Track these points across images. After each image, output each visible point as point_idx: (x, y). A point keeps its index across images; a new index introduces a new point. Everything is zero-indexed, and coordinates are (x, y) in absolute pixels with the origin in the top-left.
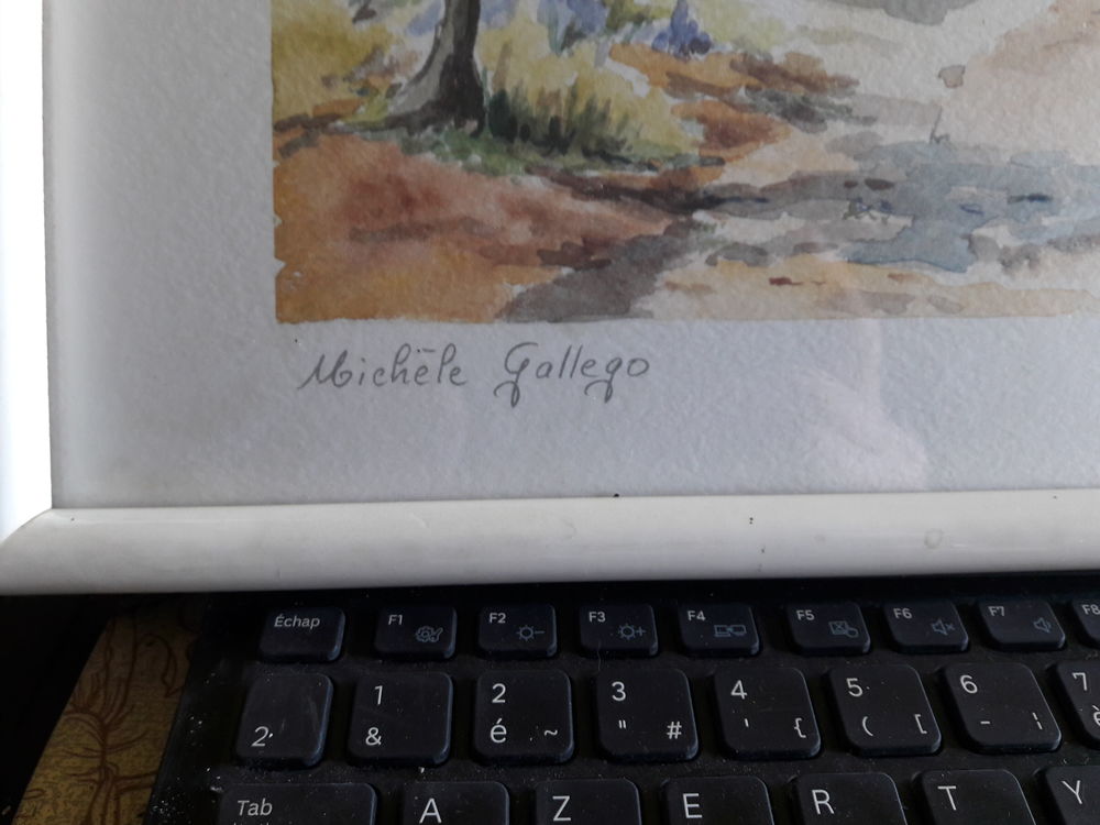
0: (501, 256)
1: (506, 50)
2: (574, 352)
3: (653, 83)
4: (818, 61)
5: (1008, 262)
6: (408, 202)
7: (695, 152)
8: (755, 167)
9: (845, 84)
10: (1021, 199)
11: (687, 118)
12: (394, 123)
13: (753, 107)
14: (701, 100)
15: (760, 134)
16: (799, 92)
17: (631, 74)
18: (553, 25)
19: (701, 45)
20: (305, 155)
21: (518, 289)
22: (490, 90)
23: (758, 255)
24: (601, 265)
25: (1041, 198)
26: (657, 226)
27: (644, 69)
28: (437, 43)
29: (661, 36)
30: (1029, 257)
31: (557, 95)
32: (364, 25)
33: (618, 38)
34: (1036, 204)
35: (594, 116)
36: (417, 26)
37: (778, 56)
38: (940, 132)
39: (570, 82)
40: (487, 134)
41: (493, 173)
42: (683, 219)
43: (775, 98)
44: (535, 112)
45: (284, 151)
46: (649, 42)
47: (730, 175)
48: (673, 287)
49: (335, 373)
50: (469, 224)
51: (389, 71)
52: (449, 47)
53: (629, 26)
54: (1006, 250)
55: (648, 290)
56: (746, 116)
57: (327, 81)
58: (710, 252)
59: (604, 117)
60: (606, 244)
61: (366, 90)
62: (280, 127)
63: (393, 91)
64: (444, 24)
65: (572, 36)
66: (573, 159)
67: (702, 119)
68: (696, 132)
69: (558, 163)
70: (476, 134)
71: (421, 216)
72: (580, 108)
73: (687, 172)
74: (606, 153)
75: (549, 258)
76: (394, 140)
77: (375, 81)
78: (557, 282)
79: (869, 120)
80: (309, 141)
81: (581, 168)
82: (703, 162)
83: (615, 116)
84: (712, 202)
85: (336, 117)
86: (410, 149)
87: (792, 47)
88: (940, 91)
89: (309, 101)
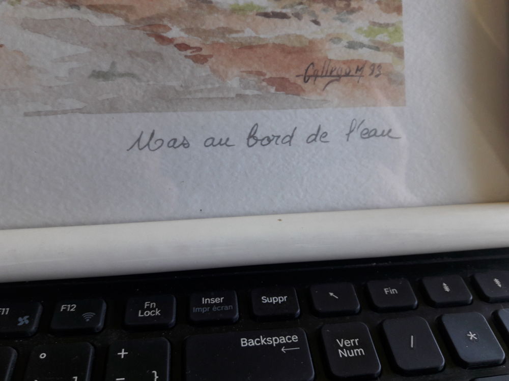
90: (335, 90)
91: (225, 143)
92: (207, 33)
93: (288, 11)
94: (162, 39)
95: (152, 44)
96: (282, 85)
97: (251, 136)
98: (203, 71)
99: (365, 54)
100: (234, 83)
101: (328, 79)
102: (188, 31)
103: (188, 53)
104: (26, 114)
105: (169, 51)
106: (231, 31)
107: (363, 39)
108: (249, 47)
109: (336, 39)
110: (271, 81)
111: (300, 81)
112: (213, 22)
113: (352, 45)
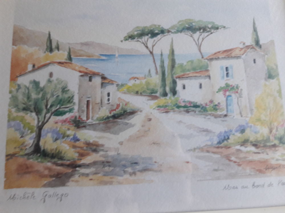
0: (42, 176)
1: (45, 142)
2: (55, 193)
3: (70, 147)
4: (98, 142)
5: (131, 174)
6: (27, 168)
7: (77, 158)
8: (87, 160)
9: (103, 145)
10: (133, 163)
11: (75, 152)
12: (26, 155)
13: (86, 150)
14: (78, 149)
15: (88, 154)
16: (94, 147)
17: (66, 145)
18: (53, 138)
19: (78, 140)
20: (11, 161)
21: (46, 182)
22: (42, 149)
23: (87, 175)
24: (60, 177)
25: (136, 163)
26: (70, 171)
27: (69, 145)
28: (34, 142)
29: (71, 139)
30: (134, 173)
31: (53, 149)
32: (22, 139)
33: (64, 140)
34: (135, 164)
35: (59, 153)
36: (31, 139)
37: (91, 141)
38: (119, 153)
39: (56, 147)
40: (41, 156)
41: (42, 162)
42: (74, 169)
43: (91, 148)
44: (50, 152)
45: (7, 160)
46: (69, 140)
47: (83, 162)
48: (73, 181)
49: (13, 198)
50: (37, 171)
51: (26, 146)
52: (36, 142)
53: (66, 138)
54: (130, 173)
55: (68, 182)
56: (86, 152)
57: (15, 148)
58: (79, 175)
59: (61, 153)
60: (61, 174)
61: (22, 149)
62: (7, 156)
63: (26, 149)
64: (35, 138)
65: (56, 139)
66: (56, 160)
67: (78, 152)
68: (77, 155)
69: (53, 160)
70: (40, 156)
71: (30, 170)
72: (57, 151)
73: (75, 161)
74: (61, 158)
75: (51, 176)
76: (26, 157)
78: (53, 180)
79: (107, 151)
80: (11, 158)
81: (57, 161)
82: (78, 160)
83: (63, 152)
84: (80, 166)
85: (16, 154)
86: (28, 159)
87: (94, 139)
88: (119, 146)
89: (11, 152)
90: (274, 172)
91: (246, 187)
92: (240, 159)
93: (260, 152)
94: (230, 161)
95: (227, 162)
96: (260, 171)
97: (253, 185)
98: (240, 168)
99: (281, 162)
100: (248, 171)
101: (271, 169)
102: (236, 158)
103: (236, 163)
104: (198, 181)
105: (232, 163)
106: (247, 158)
107: (280, 158)
108: (251, 162)
109: (273, 158)
110: (258, 170)
111: (264, 170)
112: (242, 155)
113: (277, 160)
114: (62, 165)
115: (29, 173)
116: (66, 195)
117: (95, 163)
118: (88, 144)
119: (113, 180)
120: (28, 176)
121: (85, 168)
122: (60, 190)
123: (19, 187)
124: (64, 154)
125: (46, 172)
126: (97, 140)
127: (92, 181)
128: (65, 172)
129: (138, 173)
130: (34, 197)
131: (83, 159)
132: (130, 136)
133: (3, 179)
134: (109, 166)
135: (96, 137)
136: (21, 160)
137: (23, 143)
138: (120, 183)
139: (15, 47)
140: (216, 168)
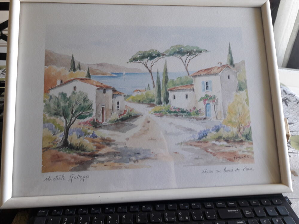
0: (70, 163)
1: (72, 138)
2: (79, 175)
3: (90, 142)
4: (110, 138)
5: (134, 162)
6: (59, 157)
7: (95, 150)
8: (103, 151)
9: (114, 141)
10: (136, 154)
11: (94, 146)
12: (57, 148)
13: (102, 144)
14: (96, 144)
15: (103, 147)
16: (108, 142)
17: (87, 141)
18: (77, 135)
19: (96, 137)
20: (46, 152)
21: (72, 168)
22: (69, 143)
23: (103, 162)
24: (83, 164)
25: (138, 153)
26: (90, 159)
27: (89, 140)
28: (63, 138)
29: (91, 136)
30: (137, 161)
31: (78, 144)
32: (54, 136)
33: (86, 136)
34: (138, 154)
35: (82, 146)
36: (60, 136)
37: (106, 138)
38: (126, 146)
39: (79, 142)
40: (69, 148)
41: (69, 153)
42: (93, 158)
43: (105, 143)
44: (75, 146)
45: (43, 152)
46: (90, 137)
47: (99, 152)
48: (92, 166)
49: (48, 179)
50: (66, 160)
51: (57, 141)
52: (64, 138)
53: (87, 135)
54: (134, 160)
55: (89, 167)
56: (102, 145)
57: (49, 143)
58: (97, 162)
59: (84, 146)
60: (84, 161)
61: (54, 144)
62: (43, 149)
63: (57, 144)
64: (64, 135)
65: (80, 136)
66: (80, 151)
67: (96, 146)
68: (95, 147)
69: (78, 152)
70: (67, 149)
71: (60, 159)
72: (81, 145)
73: (94, 152)
74: (84, 150)
75: (76, 163)
76: (57, 150)
77: (55, 143)
78: (77, 166)
79: (117, 145)
80: (47, 150)
81: (81, 152)
82: (96, 151)
83: (85, 146)
84: (97, 156)
85: (50, 147)
86: (59, 151)
87: (107, 136)
88: (126, 141)
89: (47, 145)
90: (240, 161)
91: (219, 171)
92: (215, 150)
93: (231, 145)
94: (207, 152)
95: (205, 152)
96: (230, 160)
97: (225, 170)
98: (215, 157)
99: (246, 153)
100: (221, 160)
101: (239, 159)
102: (212, 150)
103: (212, 154)
104: (183, 166)
105: (209, 154)
106: (220, 150)
107: (245, 150)
108: (223, 153)
109: (240, 151)
110: (228, 159)
111: (233, 159)
112: (216, 148)
113: (243, 152)
114: (84, 155)
115: (60, 161)
116: (88, 177)
117: (108, 154)
118: (103, 140)
119: (121, 165)
120: (59, 163)
121: (101, 157)
122: (83, 173)
123: (53, 171)
124: (86, 146)
125: (73, 160)
126: (110, 137)
127: (106, 166)
128: (87, 160)
129: (140, 161)
130: (64, 178)
131: (100, 150)
132: (134, 134)
133: (41, 166)
134: (119, 156)
135: (109, 134)
136: (54, 152)
137: (55, 140)
138: (126, 168)
139: (47, 67)
140: (197, 157)
